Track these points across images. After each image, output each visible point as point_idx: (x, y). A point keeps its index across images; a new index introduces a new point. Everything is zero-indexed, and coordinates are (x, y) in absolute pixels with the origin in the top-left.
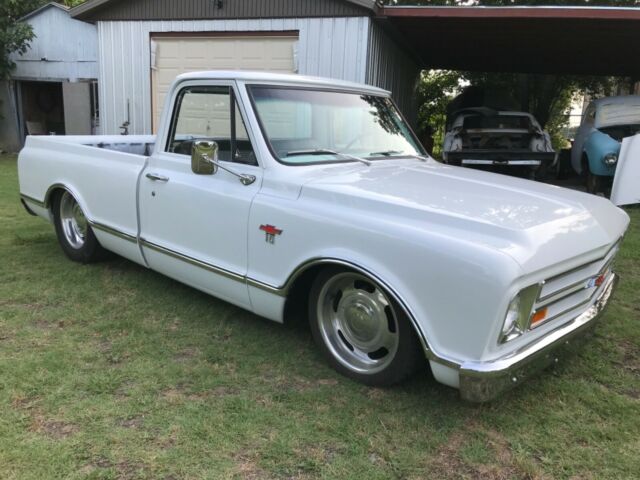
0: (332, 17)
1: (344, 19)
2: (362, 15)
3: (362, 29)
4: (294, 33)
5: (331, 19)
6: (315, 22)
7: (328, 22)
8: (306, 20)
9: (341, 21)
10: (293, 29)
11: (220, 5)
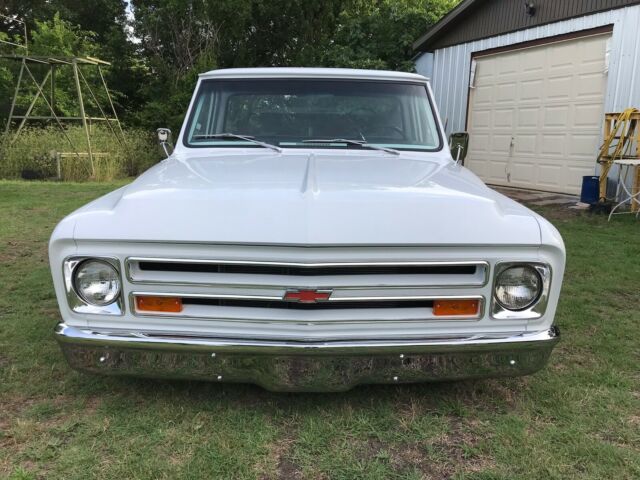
4: (608, 29)
6: (633, 10)
8: (622, 10)
10: (607, 24)
11: (532, 12)
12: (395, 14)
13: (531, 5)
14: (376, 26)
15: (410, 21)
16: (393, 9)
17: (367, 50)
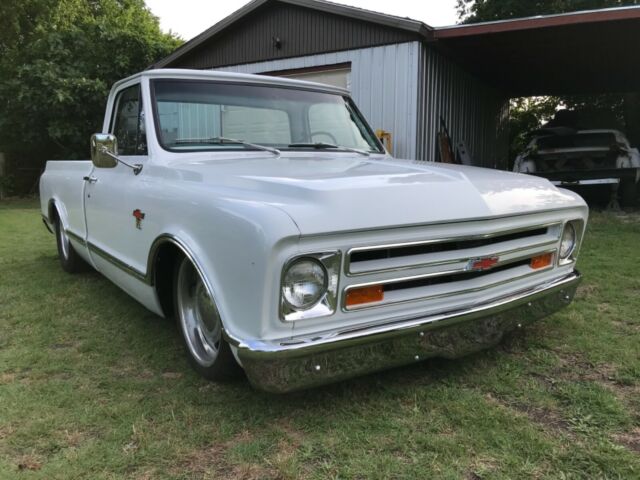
0: (382, 45)
1: (394, 46)
2: (412, 40)
3: (412, 54)
4: (347, 65)
5: (381, 48)
6: (366, 52)
7: (378, 50)
8: (357, 51)
9: (391, 49)
10: (346, 61)
11: (279, 46)
12: (106, 33)
13: (278, 40)
14: (81, 43)
15: (124, 42)
16: (101, 27)
17: (76, 68)
